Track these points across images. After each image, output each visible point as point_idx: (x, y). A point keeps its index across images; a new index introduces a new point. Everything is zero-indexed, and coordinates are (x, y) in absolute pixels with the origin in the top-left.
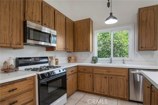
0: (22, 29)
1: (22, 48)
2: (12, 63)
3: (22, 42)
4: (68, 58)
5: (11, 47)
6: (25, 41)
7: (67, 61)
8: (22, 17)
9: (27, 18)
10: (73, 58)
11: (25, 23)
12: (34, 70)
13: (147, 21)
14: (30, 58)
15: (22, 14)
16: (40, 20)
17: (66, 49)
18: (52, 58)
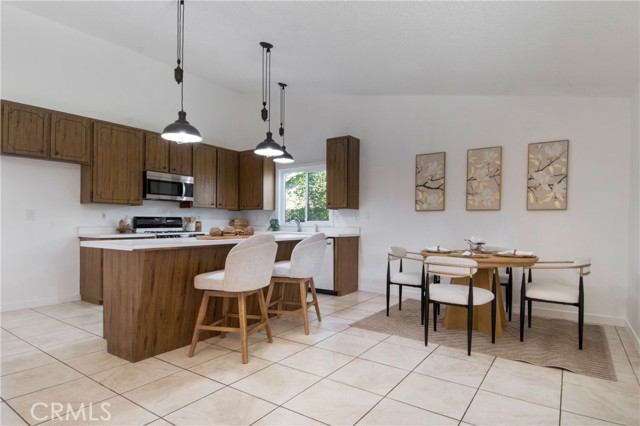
0: (142, 181)
1: (141, 204)
2: (129, 222)
3: (141, 197)
5: (129, 203)
6: (144, 196)
8: (142, 167)
9: (148, 166)
10: (237, 222)
11: (145, 174)
13: (335, 160)
15: (141, 163)
16: (167, 166)
17: (218, 206)
18: (189, 220)
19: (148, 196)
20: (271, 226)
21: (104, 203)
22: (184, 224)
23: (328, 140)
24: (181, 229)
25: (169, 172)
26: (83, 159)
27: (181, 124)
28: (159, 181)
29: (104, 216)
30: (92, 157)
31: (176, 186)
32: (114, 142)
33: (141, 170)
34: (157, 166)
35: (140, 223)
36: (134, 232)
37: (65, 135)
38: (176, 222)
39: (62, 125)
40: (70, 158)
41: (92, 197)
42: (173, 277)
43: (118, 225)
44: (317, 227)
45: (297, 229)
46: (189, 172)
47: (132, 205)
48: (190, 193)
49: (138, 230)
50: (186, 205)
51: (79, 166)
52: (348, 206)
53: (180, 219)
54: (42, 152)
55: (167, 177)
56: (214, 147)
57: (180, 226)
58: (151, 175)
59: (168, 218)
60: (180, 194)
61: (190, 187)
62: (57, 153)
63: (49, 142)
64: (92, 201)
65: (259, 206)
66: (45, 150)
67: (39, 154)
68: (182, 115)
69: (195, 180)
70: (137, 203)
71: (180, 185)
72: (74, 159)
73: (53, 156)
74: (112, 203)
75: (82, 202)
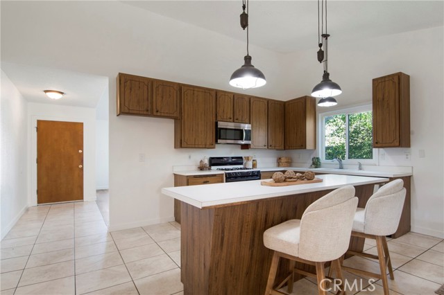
0: (214, 130)
1: (214, 148)
2: (206, 162)
3: (214, 142)
4: (278, 160)
5: (206, 147)
6: (216, 141)
7: (276, 164)
8: (214, 119)
9: (219, 118)
10: (283, 160)
11: (216, 123)
12: (223, 170)
13: (383, 99)
14: (222, 158)
15: (214, 116)
16: (232, 117)
17: (269, 147)
18: (248, 159)
19: (219, 141)
20: (314, 163)
21: (189, 148)
22: (244, 161)
23: (374, 80)
24: (242, 166)
25: (234, 122)
26: (175, 115)
27: (248, 66)
28: (226, 129)
29: (190, 157)
30: (181, 113)
31: (238, 132)
32: (195, 100)
33: (214, 121)
34: (225, 117)
35: (215, 162)
36: (210, 169)
37: (162, 97)
38: (238, 161)
39: (160, 90)
40: (166, 115)
41: (181, 143)
42: (241, 231)
43: (199, 164)
44: (360, 165)
45: (338, 166)
46: (247, 120)
47: (208, 148)
48: (248, 138)
49: (213, 168)
50: (246, 147)
51: (173, 121)
52: (400, 145)
53: (241, 158)
54: (147, 110)
55: (231, 125)
56: (265, 99)
57: (242, 164)
58: (221, 125)
59: (233, 158)
60: (242, 139)
61: (248, 132)
62: (157, 111)
63: (152, 103)
64: (181, 147)
65: (303, 146)
66: (149, 109)
67: (145, 113)
68: (248, 59)
69: (252, 127)
70: (212, 147)
71: (242, 131)
72: (168, 115)
73: (155, 113)
74: (195, 148)
75: (175, 147)
